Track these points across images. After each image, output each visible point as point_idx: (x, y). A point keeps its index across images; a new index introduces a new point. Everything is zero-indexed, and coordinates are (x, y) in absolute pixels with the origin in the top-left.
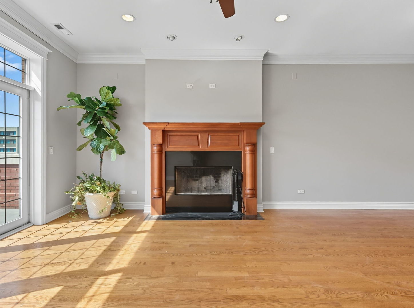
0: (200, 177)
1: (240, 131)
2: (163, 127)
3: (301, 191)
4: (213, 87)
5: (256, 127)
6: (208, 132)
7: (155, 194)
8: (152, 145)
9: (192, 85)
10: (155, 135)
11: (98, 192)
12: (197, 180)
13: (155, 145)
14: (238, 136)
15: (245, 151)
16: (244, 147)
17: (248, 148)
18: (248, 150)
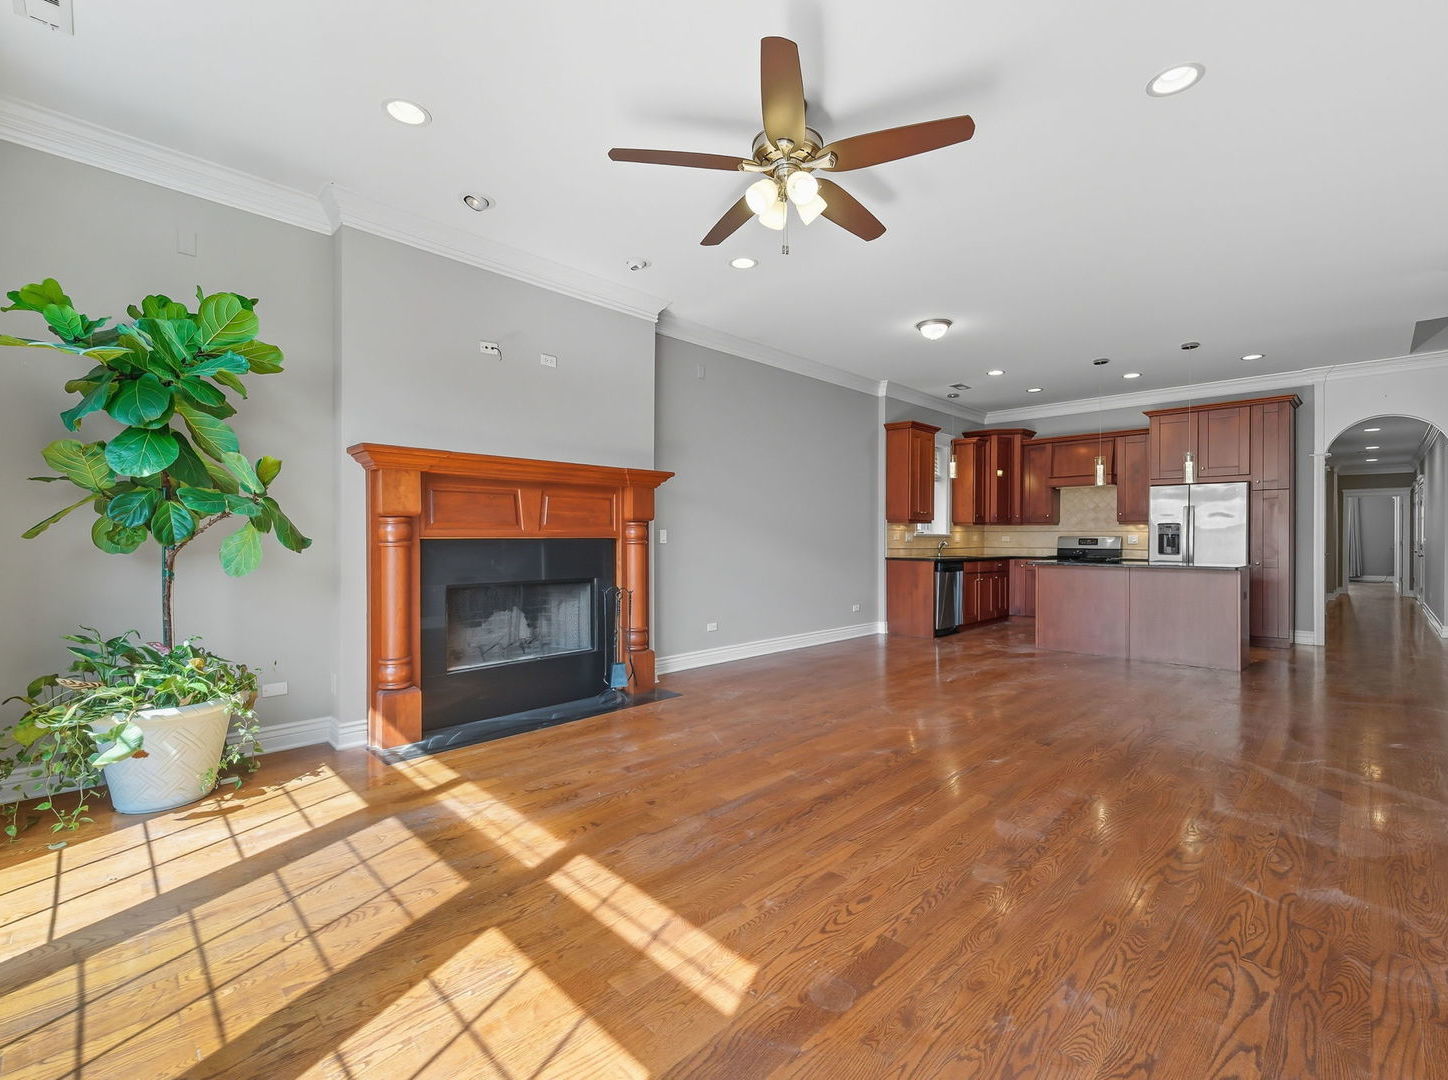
0: (488, 615)
1: (614, 490)
2: (425, 464)
3: (711, 627)
4: (549, 364)
5: (645, 484)
6: (545, 486)
7: (390, 678)
8: (375, 521)
9: (495, 346)
10: (396, 487)
11: (199, 699)
12: (479, 624)
13: (390, 519)
14: (611, 500)
15: (625, 539)
16: (625, 528)
17: (632, 532)
18: (632, 536)
